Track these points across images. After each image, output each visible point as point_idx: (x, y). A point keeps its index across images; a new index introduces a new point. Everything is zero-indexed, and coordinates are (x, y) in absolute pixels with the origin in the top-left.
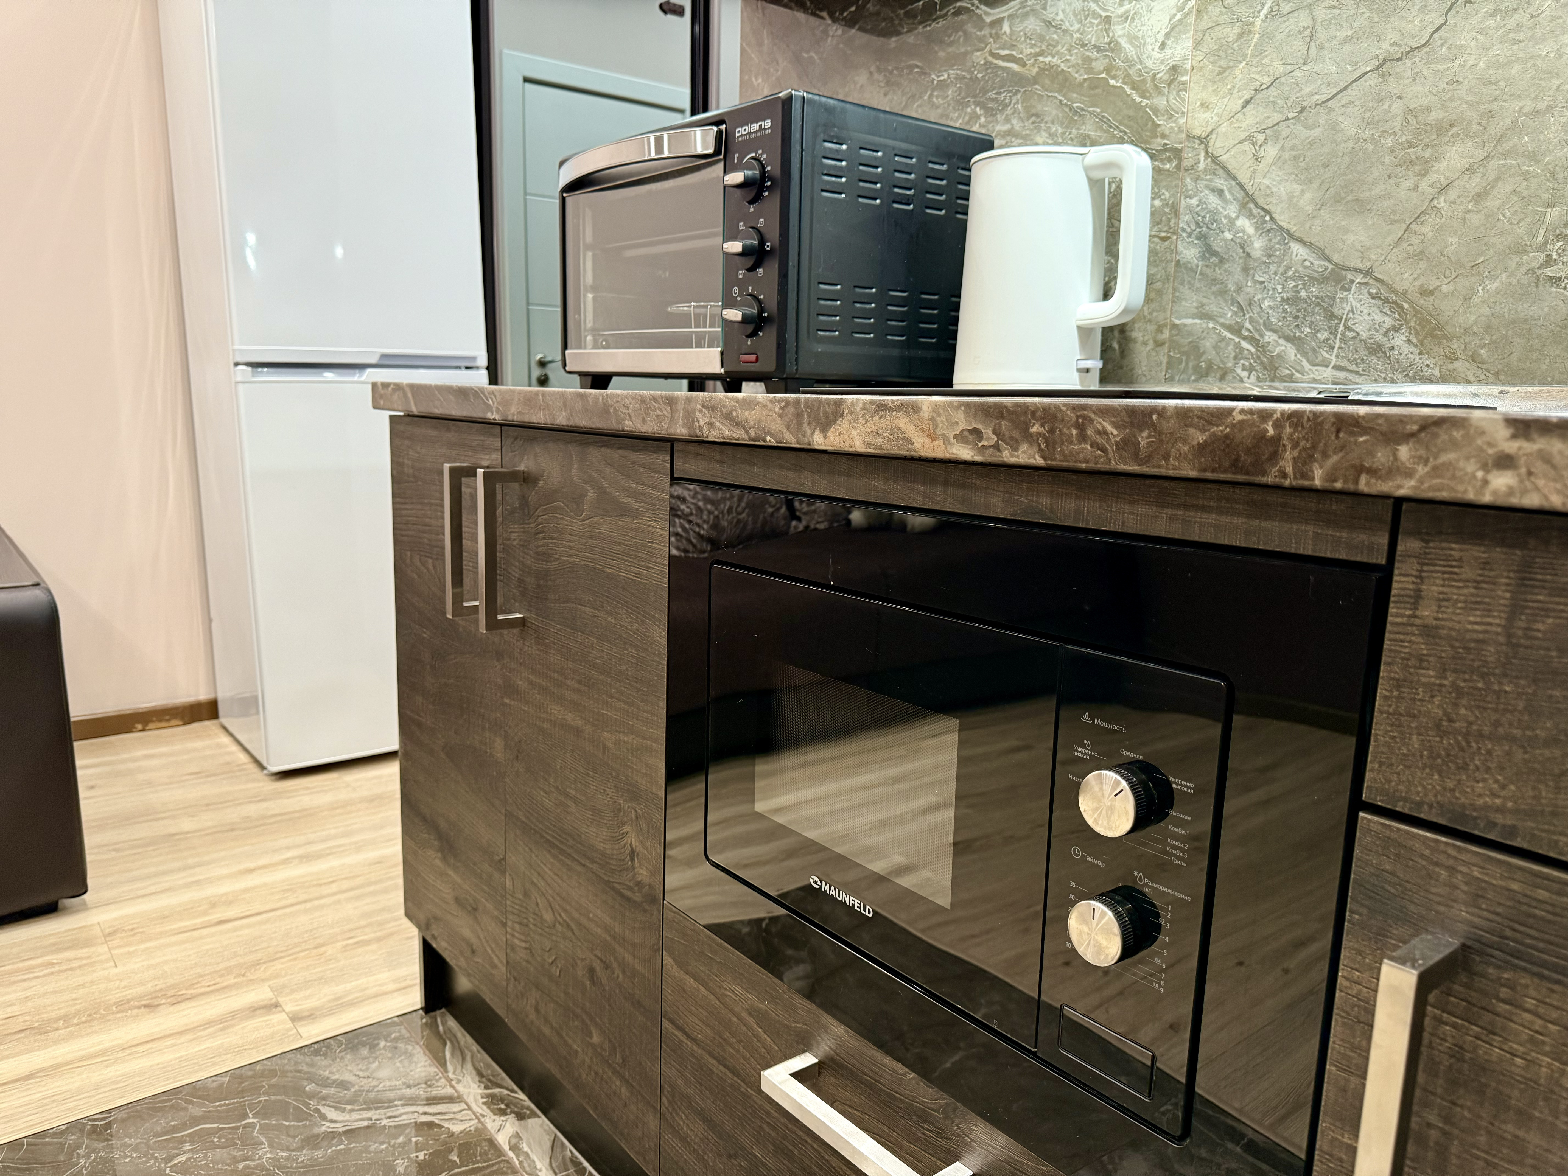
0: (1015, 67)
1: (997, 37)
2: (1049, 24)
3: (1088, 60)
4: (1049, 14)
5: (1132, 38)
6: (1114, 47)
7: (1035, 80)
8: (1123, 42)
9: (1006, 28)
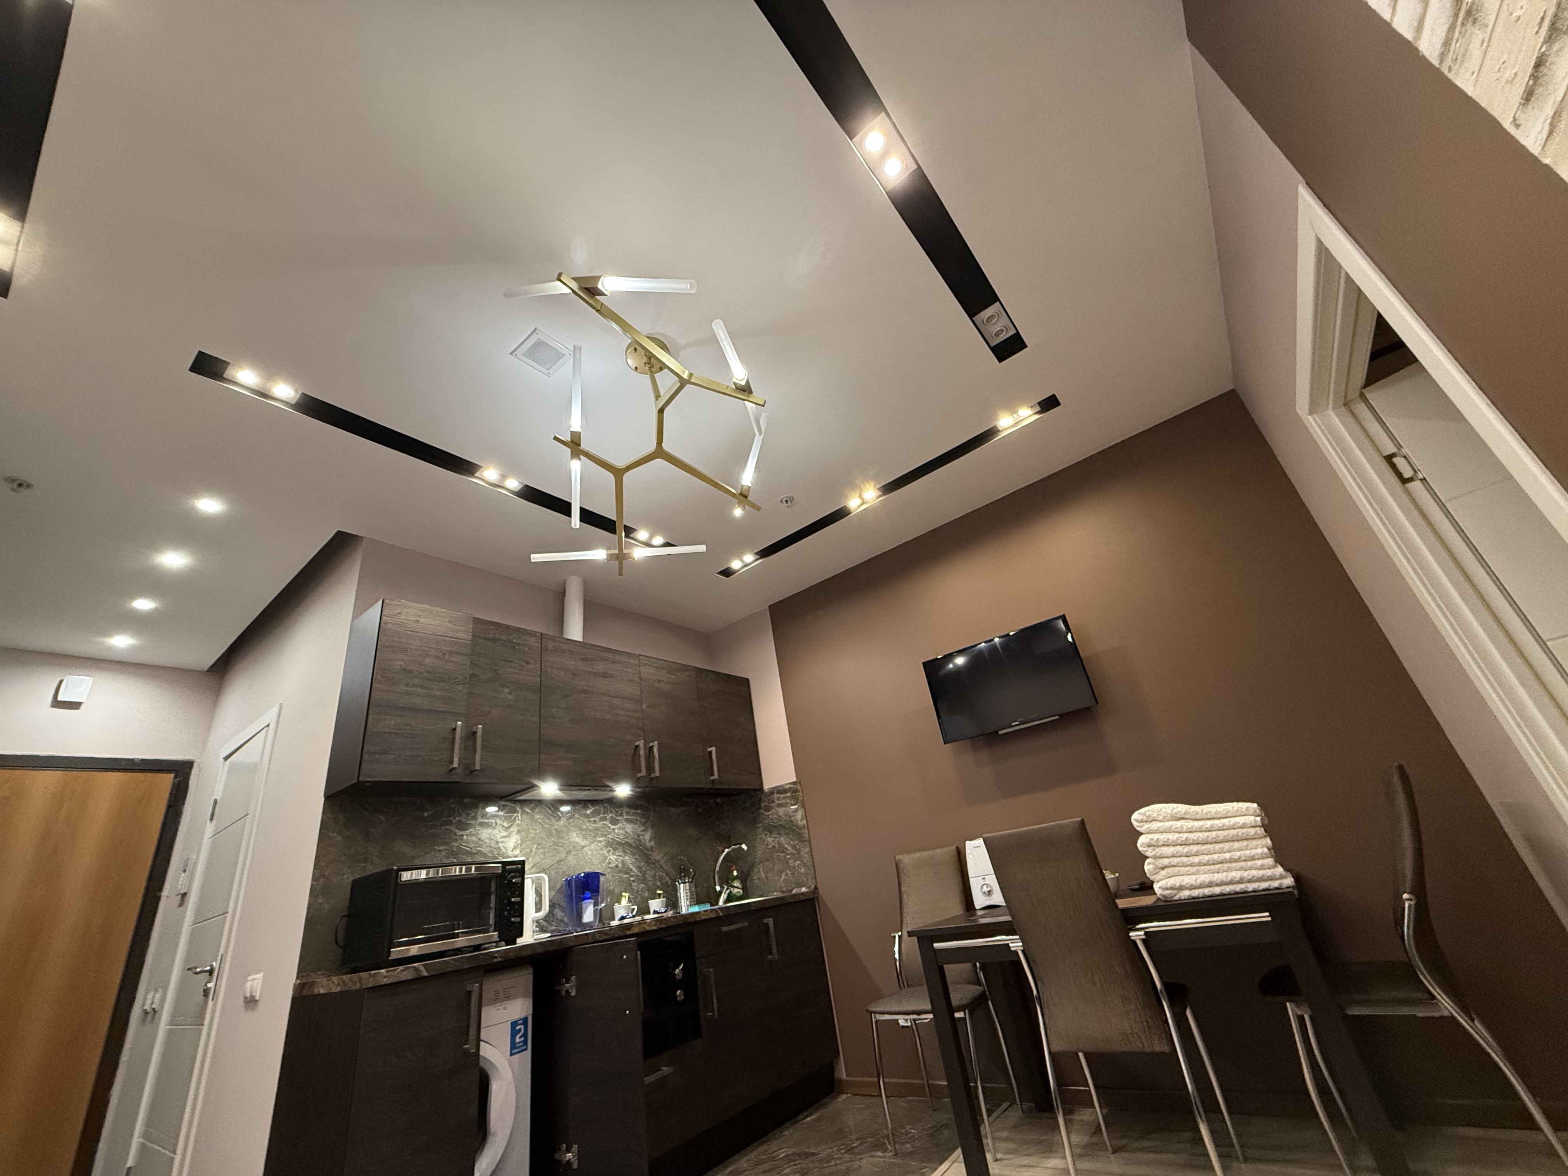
0: (468, 849)
1: (462, 839)
2: (479, 839)
3: (492, 851)
4: (480, 837)
5: (504, 848)
6: (499, 848)
7: (476, 854)
8: (502, 848)
9: (465, 837)
